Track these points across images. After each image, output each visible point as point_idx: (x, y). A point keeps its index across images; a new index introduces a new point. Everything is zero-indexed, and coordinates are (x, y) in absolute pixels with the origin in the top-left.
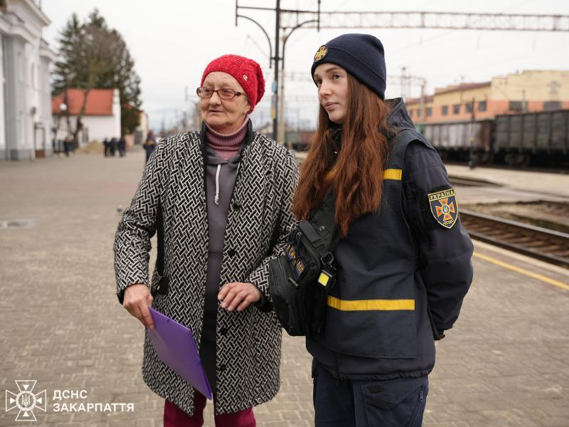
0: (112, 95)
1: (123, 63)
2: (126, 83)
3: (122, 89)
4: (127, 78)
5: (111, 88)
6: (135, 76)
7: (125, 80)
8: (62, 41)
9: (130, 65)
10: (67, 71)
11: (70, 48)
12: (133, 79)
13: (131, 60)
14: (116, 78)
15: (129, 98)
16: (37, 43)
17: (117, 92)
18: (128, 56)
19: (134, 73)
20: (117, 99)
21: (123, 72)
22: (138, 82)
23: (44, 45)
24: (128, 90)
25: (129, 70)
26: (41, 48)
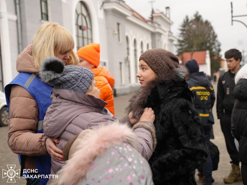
0: (206, 54)
1: (211, 37)
2: (213, 46)
3: (211, 50)
4: (214, 44)
5: (204, 50)
6: (217, 43)
7: (212, 45)
8: (181, 30)
9: (215, 37)
10: (183, 44)
11: (185, 32)
12: (216, 44)
13: (215, 35)
14: (208, 44)
15: (215, 54)
16: (167, 34)
17: (208, 52)
18: (214, 33)
19: (217, 41)
20: (208, 56)
21: (211, 41)
22: (219, 46)
23: (170, 34)
24: (214, 50)
25: (214, 40)
26: (169, 36)
